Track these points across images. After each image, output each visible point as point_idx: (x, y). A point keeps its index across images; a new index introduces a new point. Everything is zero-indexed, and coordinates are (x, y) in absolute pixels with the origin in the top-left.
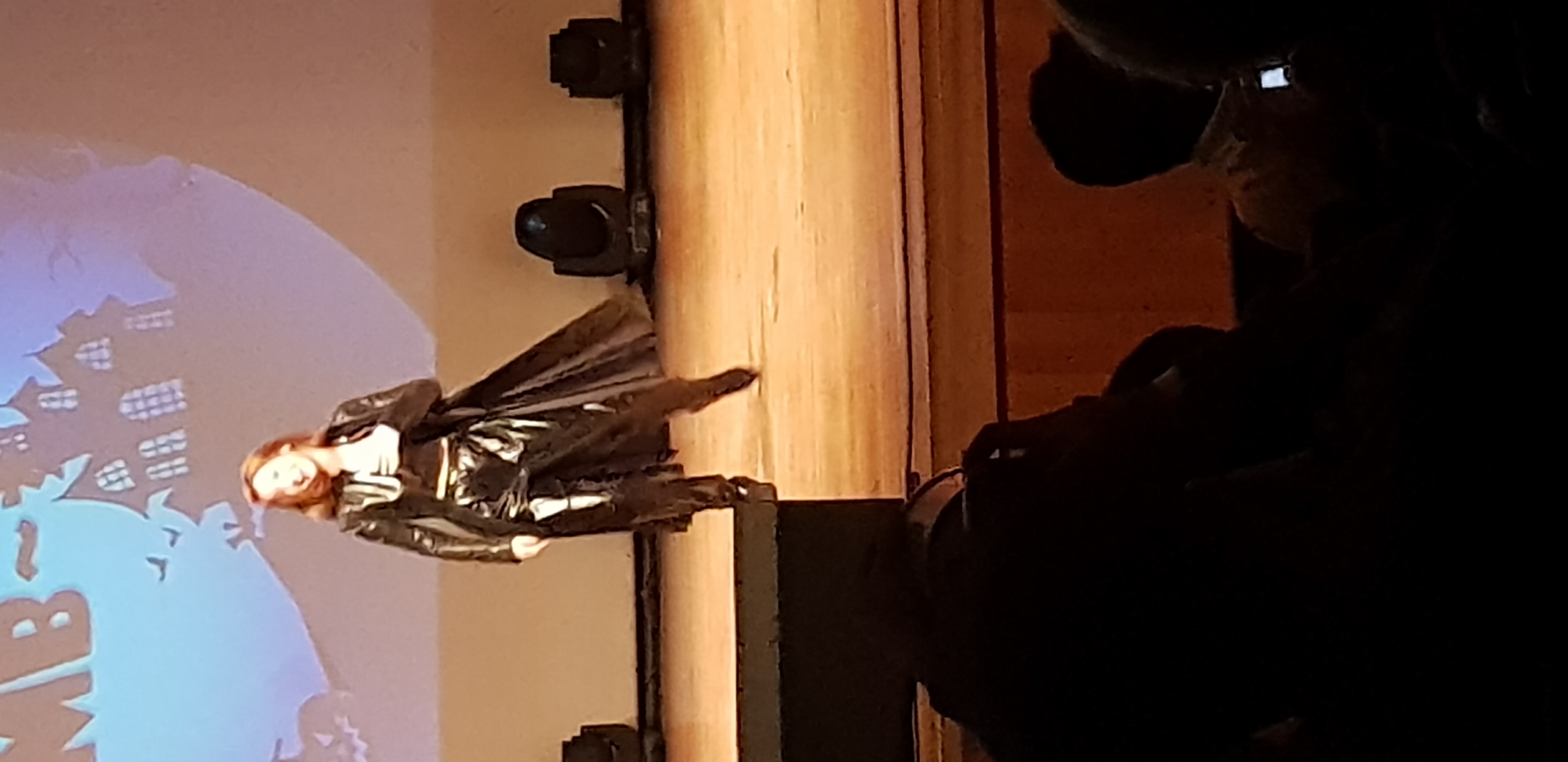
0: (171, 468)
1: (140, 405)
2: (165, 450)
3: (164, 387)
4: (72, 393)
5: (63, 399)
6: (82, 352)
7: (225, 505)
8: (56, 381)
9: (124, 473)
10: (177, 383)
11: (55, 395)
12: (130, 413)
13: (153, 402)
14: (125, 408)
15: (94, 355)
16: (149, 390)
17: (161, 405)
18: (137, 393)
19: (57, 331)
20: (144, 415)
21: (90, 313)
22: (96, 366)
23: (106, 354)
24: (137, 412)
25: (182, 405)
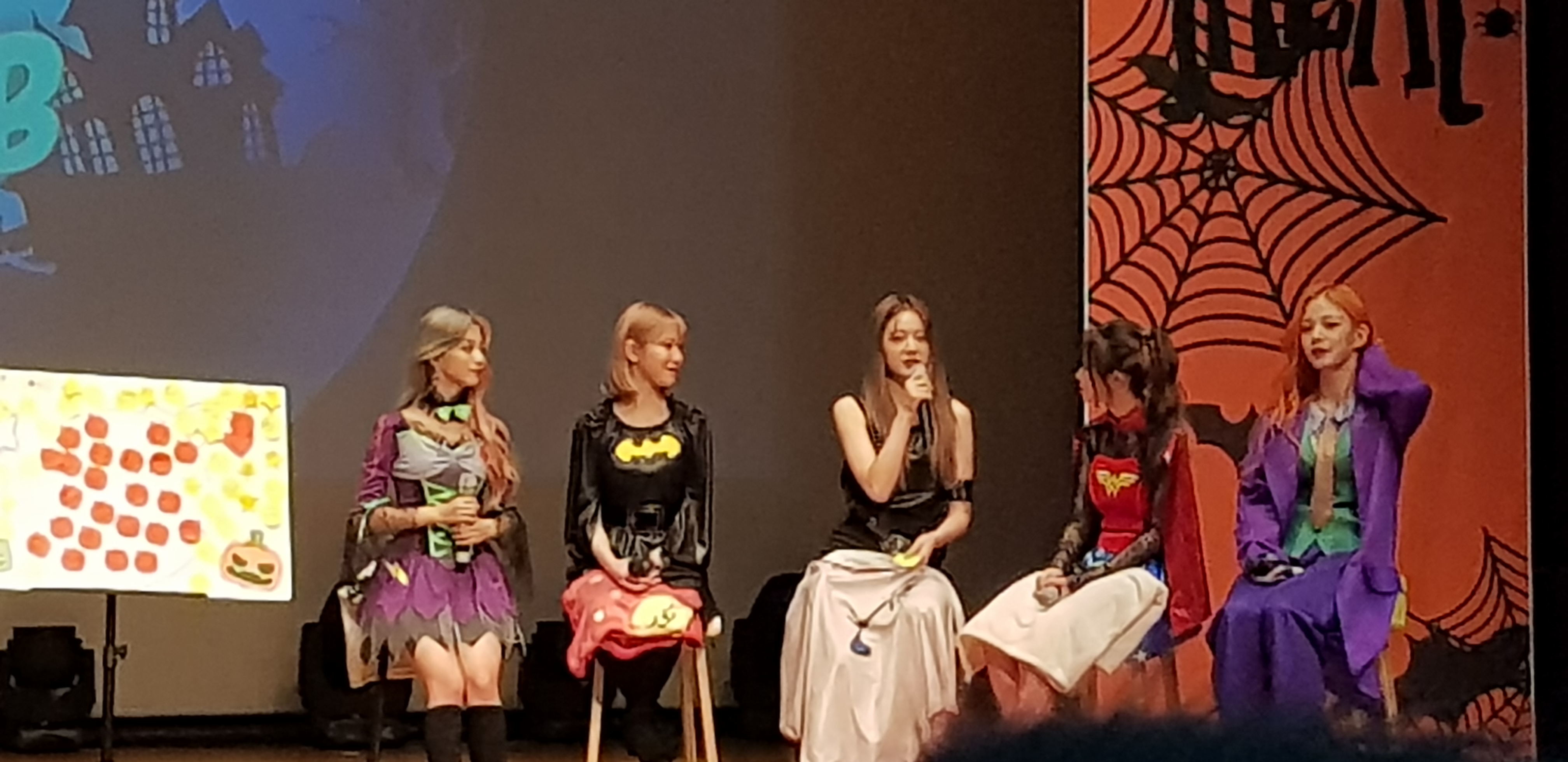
0: (72, 155)
1: (149, 119)
2: (95, 150)
3: (171, 148)
4: (165, 39)
5: (158, 27)
6: (216, 51)
7: (25, 220)
8: (181, 21)
9: (66, 99)
10: (175, 164)
11: (164, 19)
12: (139, 108)
13: (153, 135)
14: (145, 102)
15: (212, 65)
16: (168, 131)
17: (149, 145)
18: (164, 116)
19: (241, 23)
20: (137, 123)
21: (265, 61)
22: (199, 68)
23: (214, 79)
24: (141, 114)
25: (149, 168)
